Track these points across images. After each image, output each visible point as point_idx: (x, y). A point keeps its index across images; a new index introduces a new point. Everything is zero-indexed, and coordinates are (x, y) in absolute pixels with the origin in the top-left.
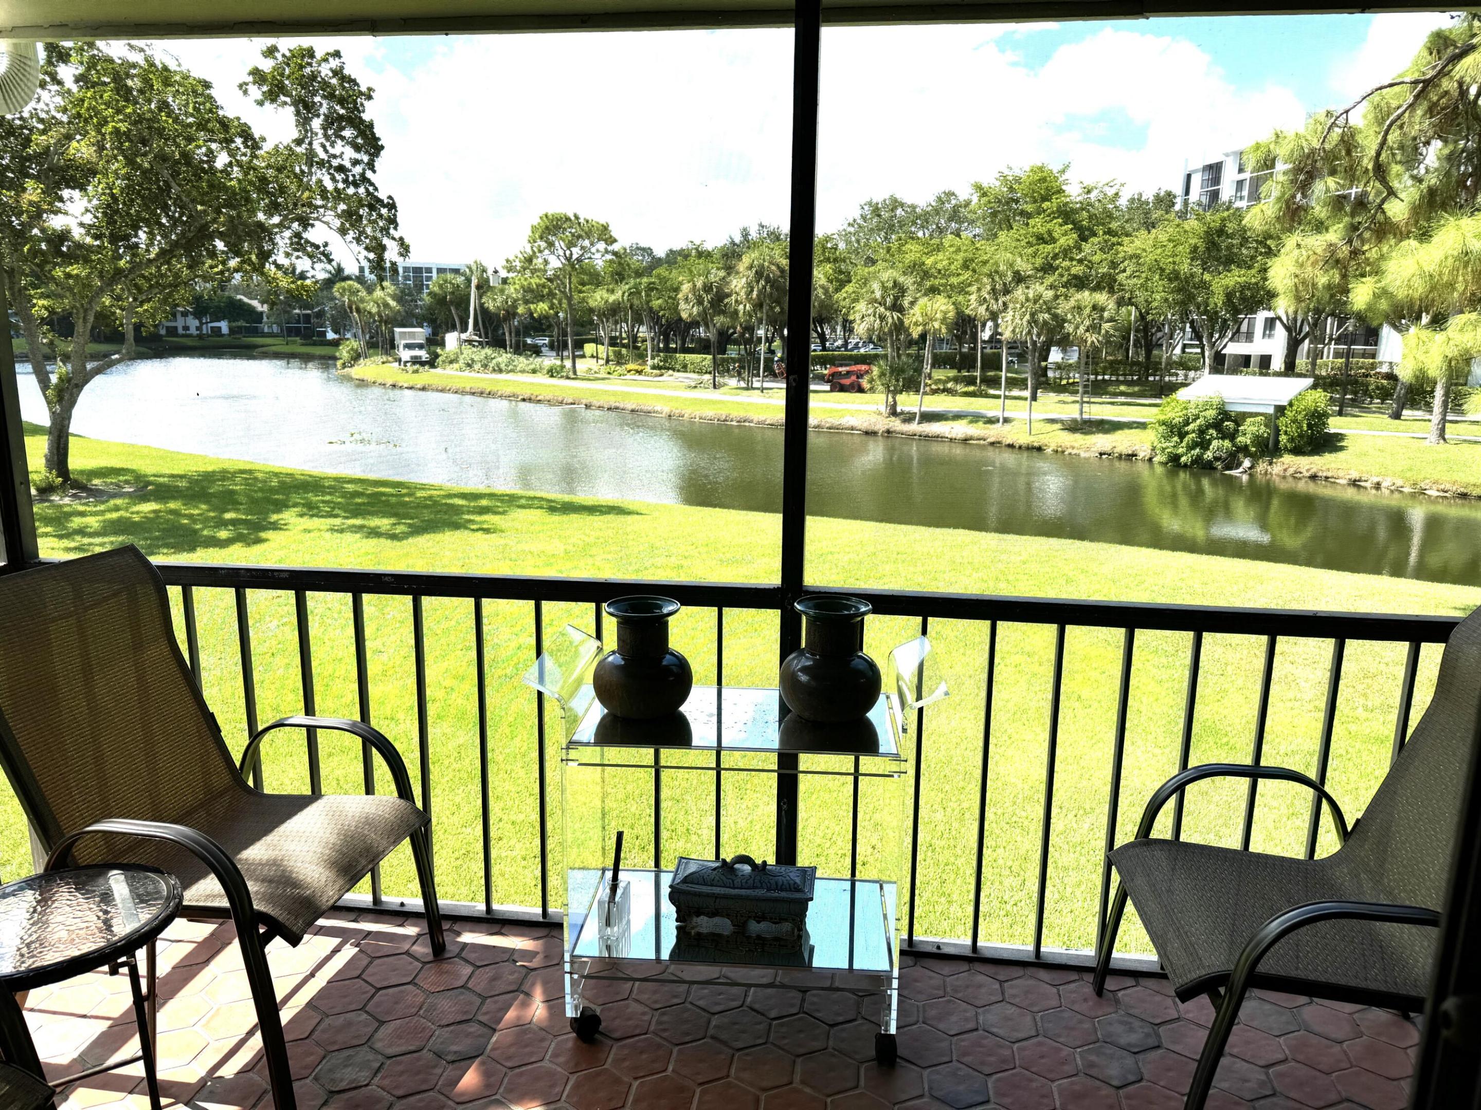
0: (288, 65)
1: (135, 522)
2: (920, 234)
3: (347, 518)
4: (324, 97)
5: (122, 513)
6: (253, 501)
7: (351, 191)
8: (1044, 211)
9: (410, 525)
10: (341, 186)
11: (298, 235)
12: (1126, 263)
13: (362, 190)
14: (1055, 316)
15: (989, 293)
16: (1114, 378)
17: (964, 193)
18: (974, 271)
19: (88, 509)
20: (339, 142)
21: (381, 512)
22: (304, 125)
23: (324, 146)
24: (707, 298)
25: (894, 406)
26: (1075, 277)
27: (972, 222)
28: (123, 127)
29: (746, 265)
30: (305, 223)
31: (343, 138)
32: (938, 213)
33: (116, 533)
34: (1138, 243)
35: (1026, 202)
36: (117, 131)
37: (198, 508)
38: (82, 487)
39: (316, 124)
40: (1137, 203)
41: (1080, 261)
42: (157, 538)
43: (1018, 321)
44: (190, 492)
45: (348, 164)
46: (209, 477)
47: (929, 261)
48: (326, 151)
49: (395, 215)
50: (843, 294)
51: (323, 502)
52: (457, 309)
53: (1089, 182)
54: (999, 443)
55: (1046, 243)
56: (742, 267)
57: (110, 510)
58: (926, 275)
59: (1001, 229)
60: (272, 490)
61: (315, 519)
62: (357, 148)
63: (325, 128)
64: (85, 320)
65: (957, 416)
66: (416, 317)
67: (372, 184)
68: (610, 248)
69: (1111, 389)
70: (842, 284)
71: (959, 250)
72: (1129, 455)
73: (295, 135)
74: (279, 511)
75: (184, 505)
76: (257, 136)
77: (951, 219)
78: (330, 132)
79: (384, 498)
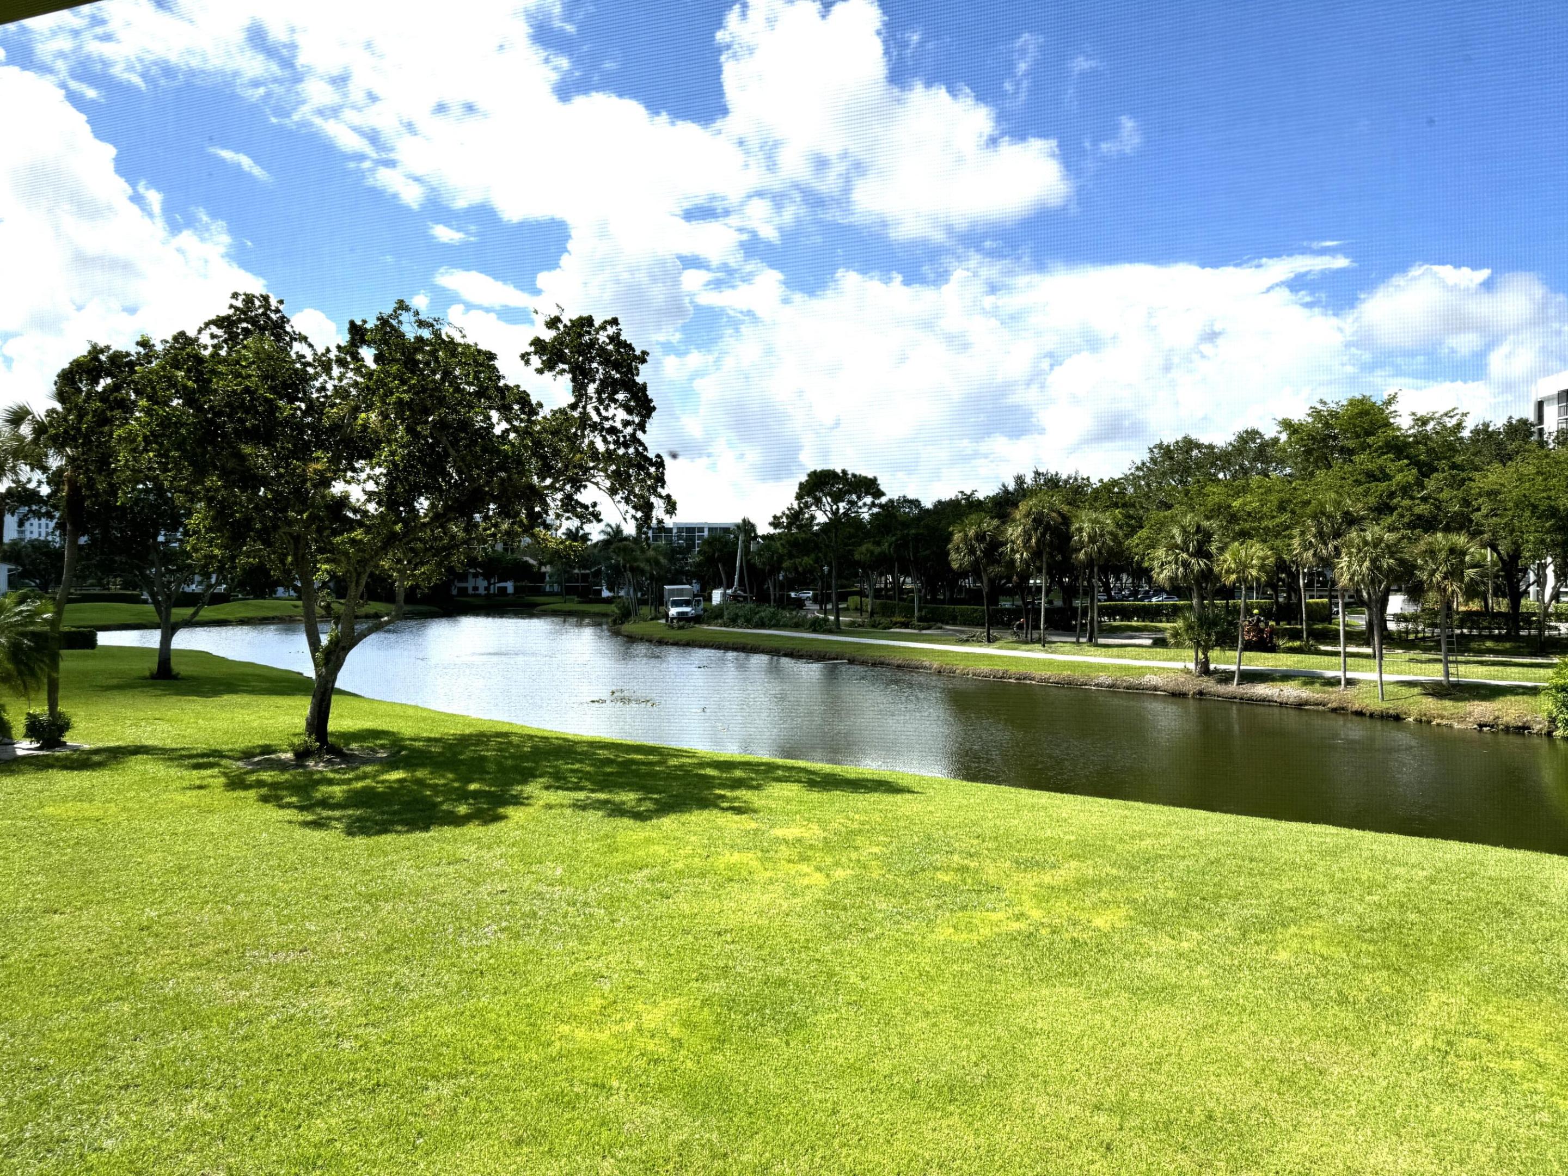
0: (568, 334)
1: (379, 793)
2: (1221, 476)
3: (593, 791)
4: (600, 363)
5: (368, 782)
6: (502, 769)
7: (621, 451)
8: (1370, 446)
9: (656, 801)
10: (612, 447)
11: (569, 497)
12: (1480, 501)
13: (631, 450)
14: (1402, 562)
15: (1315, 536)
16: (1475, 632)
17: (1270, 431)
18: (1293, 512)
19: (337, 776)
20: (613, 405)
21: (629, 784)
22: (579, 390)
23: (597, 410)
24: (980, 548)
25: (1206, 663)
26: (1419, 517)
27: (1282, 462)
28: (406, 397)
29: (1024, 512)
30: (578, 485)
31: (615, 401)
32: (1241, 454)
33: (356, 806)
34: (1492, 477)
35: (1347, 438)
36: (400, 401)
37: (443, 777)
38: (336, 751)
39: (591, 389)
40: (1484, 434)
41: (1424, 499)
42: (395, 813)
43: (1355, 567)
44: (441, 759)
45: (619, 425)
46: (464, 741)
47: (1236, 504)
48: (599, 414)
49: (663, 474)
50: (1135, 540)
51: (573, 771)
52: (724, 565)
53: (1422, 412)
54: (1343, 709)
55: (1379, 480)
56: (1018, 515)
57: (358, 779)
58: (1233, 518)
59: (1318, 468)
60: (524, 757)
61: (560, 792)
62: (629, 411)
63: (599, 392)
64: (357, 584)
65: (1286, 676)
66: (687, 573)
67: (642, 444)
68: (877, 502)
69: (1474, 645)
70: (1133, 531)
71: (1269, 491)
72: (1518, 728)
73: (572, 400)
74: (525, 781)
75: (431, 773)
76: (534, 402)
77: (1255, 459)
78: (604, 396)
79: (634, 767)
